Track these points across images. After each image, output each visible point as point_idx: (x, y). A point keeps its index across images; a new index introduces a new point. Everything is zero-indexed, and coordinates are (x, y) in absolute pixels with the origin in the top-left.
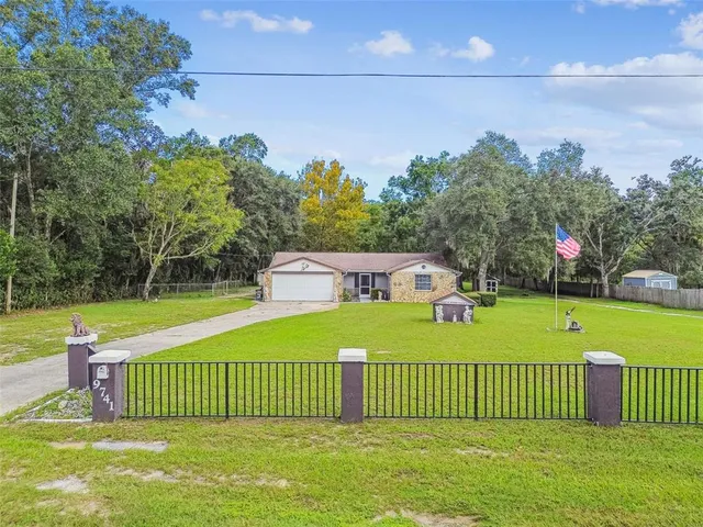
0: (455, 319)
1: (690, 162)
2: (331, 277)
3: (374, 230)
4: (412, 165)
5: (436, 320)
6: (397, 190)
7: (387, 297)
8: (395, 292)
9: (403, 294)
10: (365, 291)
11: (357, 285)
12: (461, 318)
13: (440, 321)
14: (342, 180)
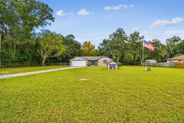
0: (113, 68)
1: (156, 40)
2: (85, 61)
3: (96, 53)
4: (104, 41)
5: (107, 69)
6: (101, 46)
7: (97, 65)
8: (99, 64)
9: (101, 64)
10: (93, 64)
11: (91, 63)
12: (114, 68)
13: (109, 69)
14: (91, 45)
